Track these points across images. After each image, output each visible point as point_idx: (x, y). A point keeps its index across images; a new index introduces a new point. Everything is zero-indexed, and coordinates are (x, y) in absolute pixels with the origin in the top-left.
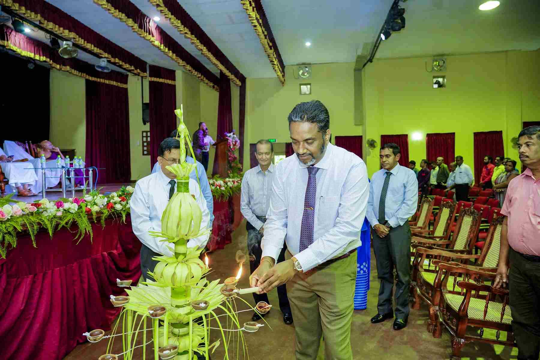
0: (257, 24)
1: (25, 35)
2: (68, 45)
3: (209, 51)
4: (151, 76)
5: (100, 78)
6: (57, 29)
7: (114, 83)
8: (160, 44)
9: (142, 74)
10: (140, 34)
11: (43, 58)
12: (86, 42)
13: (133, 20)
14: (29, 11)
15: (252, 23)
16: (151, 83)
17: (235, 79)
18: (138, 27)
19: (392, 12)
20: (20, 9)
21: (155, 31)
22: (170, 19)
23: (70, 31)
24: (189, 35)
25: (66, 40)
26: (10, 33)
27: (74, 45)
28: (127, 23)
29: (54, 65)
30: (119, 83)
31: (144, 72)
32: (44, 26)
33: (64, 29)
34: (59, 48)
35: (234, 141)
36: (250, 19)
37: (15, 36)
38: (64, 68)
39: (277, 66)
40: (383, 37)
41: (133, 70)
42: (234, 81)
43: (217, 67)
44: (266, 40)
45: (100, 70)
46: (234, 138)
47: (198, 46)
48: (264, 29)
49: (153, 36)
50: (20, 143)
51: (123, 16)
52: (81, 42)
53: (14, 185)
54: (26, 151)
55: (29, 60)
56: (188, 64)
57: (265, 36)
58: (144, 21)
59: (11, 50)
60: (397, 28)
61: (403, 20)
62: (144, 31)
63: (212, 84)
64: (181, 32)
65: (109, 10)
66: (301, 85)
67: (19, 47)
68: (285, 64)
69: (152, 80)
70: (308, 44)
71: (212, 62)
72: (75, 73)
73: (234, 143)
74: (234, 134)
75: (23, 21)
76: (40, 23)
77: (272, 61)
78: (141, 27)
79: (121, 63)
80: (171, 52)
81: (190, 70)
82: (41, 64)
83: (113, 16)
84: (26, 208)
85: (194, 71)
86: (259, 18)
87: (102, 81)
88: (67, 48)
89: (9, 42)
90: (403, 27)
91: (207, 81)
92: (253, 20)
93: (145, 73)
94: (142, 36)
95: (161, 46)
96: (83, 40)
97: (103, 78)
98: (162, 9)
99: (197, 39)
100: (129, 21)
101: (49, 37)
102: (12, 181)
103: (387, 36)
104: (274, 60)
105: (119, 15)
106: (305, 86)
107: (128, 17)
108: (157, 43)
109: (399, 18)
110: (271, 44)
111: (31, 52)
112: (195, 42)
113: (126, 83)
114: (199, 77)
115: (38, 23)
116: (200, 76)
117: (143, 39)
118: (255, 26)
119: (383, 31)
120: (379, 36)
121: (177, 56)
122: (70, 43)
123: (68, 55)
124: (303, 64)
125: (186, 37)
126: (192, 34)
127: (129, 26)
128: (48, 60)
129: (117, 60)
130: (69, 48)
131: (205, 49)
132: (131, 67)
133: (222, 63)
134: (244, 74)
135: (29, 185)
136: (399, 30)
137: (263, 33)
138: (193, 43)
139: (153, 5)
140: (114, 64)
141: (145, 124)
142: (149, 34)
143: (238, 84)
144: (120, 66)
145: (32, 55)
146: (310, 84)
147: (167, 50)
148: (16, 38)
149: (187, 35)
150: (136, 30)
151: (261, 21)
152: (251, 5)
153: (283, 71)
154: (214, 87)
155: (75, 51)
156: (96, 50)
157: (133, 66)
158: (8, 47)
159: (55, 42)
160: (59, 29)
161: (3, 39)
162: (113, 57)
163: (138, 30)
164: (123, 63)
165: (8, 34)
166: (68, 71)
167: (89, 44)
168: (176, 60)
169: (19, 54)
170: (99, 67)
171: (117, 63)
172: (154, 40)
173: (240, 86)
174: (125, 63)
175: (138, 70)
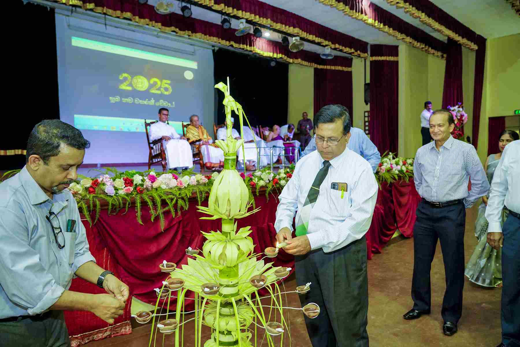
1: (265, 38)
2: (296, 40)
3: (429, 16)
4: (372, 56)
5: (327, 65)
7: (339, 68)
8: (373, 21)
9: (362, 55)
10: (352, 16)
11: (280, 56)
12: (308, 34)
13: (344, 4)
14: (261, 18)
16: (372, 63)
17: (469, 43)
18: (349, 10)
20: (256, 18)
21: (368, 8)
23: (294, 27)
24: (402, 5)
25: (295, 36)
26: (256, 40)
27: (302, 39)
28: (338, 7)
29: (288, 60)
30: (344, 68)
31: (364, 53)
32: (274, 27)
33: (289, 26)
34: (289, 44)
35: (459, 115)
37: (259, 42)
38: (296, 61)
41: (353, 53)
42: (467, 45)
43: (441, 33)
45: (324, 57)
46: (459, 111)
47: (414, 14)
49: (366, 15)
50: (253, 128)
51: (333, 2)
52: (304, 35)
55: (269, 60)
56: (407, 36)
58: (356, 2)
59: (256, 53)
62: (356, 11)
63: (440, 54)
64: (392, 3)
67: (262, 50)
69: (373, 59)
71: (433, 29)
72: (305, 64)
73: (459, 118)
74: (459, 107)
75: (261, 27)
76: (271, 26)
78: (352, 8)
80: (387, 27)
81: (411, 43)
84: (201, 179)
85: (415, 43)
87: (328, 67)
88: (295, 43)
89: (255, 47)
91: (432, 51)
93: (366, 54)
94: (354, 17)
95: (375, 23)
96: (305, 33)
97: (329, 65)
99: (413, 7)
100: (340, 5)
101: (281, 36)
107: (339, 2)
108: (370, 21)
111: (270, 52)
112: (410, 10)
113: (350, 65)
114: (422, 48)
115: (269, 26)
116: (424, 46)
117: (355, 19)
121: (394, 29)
122: (298, 38)
123: (296, 49)
125: (398, 7)
126: (406, 2)
127: (340, 10)
128: (283, 56)
129: (337, 46)
130: (297, 43)
131: (423, 16)
132: (351, 50)
133: (449, 27)
134: (482, 35)
138: (407, 11)
140: (335, 49)
141: (367, 104)
142: (362, 13)
143: (472, 47)
144: (341, 51)
145: (270, 54)
147: (382, 26)
148: (260, 43)
149: (399, 5)
150: (347, 13)
155: (302, 44)
156: (317, 40)
157: (353, 49)
158: (254, 52)
159: (285, 40)
160: (286, 28)
161: (250, 45)
162: (332, 43)
163: (350, 12)
164: (344, 47)
165: (254, 40)
166: (299, 63)
167: (311, 36)
168: (393, 34)
169: (262, 56)
170: (324, 55)
171: (337, 48)
172: (366, 19)
173: (477, 50)
174: (345, 47)
175: (359, 52)
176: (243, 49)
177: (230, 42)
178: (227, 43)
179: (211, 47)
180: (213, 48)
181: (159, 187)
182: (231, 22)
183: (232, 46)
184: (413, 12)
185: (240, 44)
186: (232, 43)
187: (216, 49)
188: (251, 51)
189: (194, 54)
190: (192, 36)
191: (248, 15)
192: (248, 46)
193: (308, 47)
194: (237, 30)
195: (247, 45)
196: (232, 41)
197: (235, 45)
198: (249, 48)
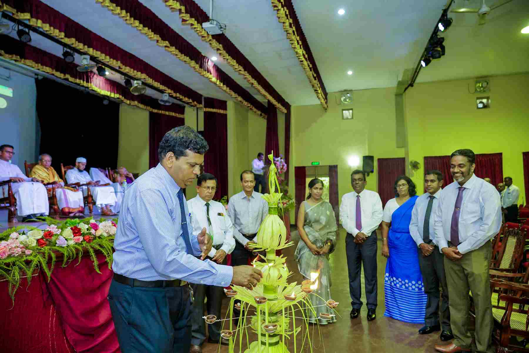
0: (303, 59)
2: (138, 83)
3: (259, 84)
4: (205, 107)
5: (162, 110)
6: (132, 73)
7: (173, 114)
8: (216, 80)
9: (198, 106)
11: (117, 96)
12: (154, 81)
13: (195, 62)
14: (112, 59)
15: (299, 59)
16: (205, 113)
17: (281, 107)
18: (199, 68)
19: (432, 41)
20: (105, 58)
21: (212, 69)
22: (227, 60)
23: (142, 73)
24: (243, 72)
25: (137, 80)
26: (93, 76)
27: (144, 83)
28: (190, 64)
29: (125, 101)
30: (177, 114)
32: (122, 70)
33: (137, 71)
34: (131, 86)
35: (282, 165)
36: (297, 55)
37: (97, 79)
38: (133, 103)
39: (320, 95)
40: (423, 63)
41: (191, 103)
42: (281, 109)
43: (266, 98)
44: (311, 72)
45: (162, 103)
46: (281, 162)
48: (309, 63)
49: (211, 74)
50: (102, 170)
51: (187, 59)
52: (150, 81)
53: (100, 206)
54: (107, 176)
55: (105, 97)
56: (239, 95)
57: (310, 68)
58: (204, 62)
59: (93, 90)
60: (437, 55)
61: (443, 48)
62: (204, 70)
63: (259, 112)
64: (237, 70)
65: (177, 55)
66: (343, 110)
67: (99, 88)
68: (328, 91)
69: (207, 110)
70: (350, 73)
71: (261, 94)
72: (142, 107)
73: (282, 167)
74: (281, 159)
75: (106, 67)
76: (119, 67)
77: (316, 90)
78: (201, 67)
79: (181, 97)
80: (225, 86)
81: (240, 101)
82: (115, 100)
83: (180, 60)
85: (244, 102)
86: (305, 54)
87: (163, 112)
88: (137, 86)
89: (92, 84)
90: (444, 54)
91: (255, 110)
92: (300, 56)
93: (201, 105)
94: (202, 74)
95: (217, 82)
96: (151, 80)
97: (163, 110)
98: (221, 52)
99: (249, 75)
100: (192, 62)
101: (124, 79)
102: (99, 203)
103: (427, 62)
104: (318, 89)
105: (184, 58)
106: (347, 112)
107: (192, 60)
108: (214, 79)
109: (439, 46)
110: (315, 75)
111: (108, 91)
113: (183, 113)
114: (248, 107)
115: (117, 68)
116: (249, 105)
117: (202, 77)
118: (302, 61)
119: (423, 58)
120: (420, 62)
121: (230, 89)
122: (140, 82)
123: (138, 92)
124: (345, 91)
125: (240, 74)
126: (245, 70)
127: (191, 67)
128: (121, 96)
129: (178, 95)
130: (139, 87)
131: (255, 83)
132: (189, 100)
133: (271, 94)
134: (289, 102)
135: (111, 206)
136: (439, 57)
137: (309, 66)
138: (246, 78)
139: (214, 50)
140: (175, 98)
142: (208, 72)
143: (283, 111)
144: (180, 100)
145: (107, 93)
146: (352, 109)
147: (222, 85)
149: (241, 72)
150: (197, 70)
151: (306, 56)
152: (298, 43)
153: (326, 98)
154: (261, 115)
155: (144, 89)
156: (162, 87)
157: (191, 100)
158: (90, 89)
159: (128, 82)
160: (134, 72)
161: (87, 82)
162: (174, 92)
163: (199, 70)
164: (183, 97)
165: (91, 77)
166: (136, 105)
167: (156, 83)
168: (229, 93)
169: (99, 93)
170: (162, 101)
171: (178, 97)
172: (211, 77)
173: (286, 114)
174: (185, 97)
175: (195, 102)
176: (79, 84)
177: (65, 74)
178: (62, 76)
179: (34, 75)
180: (36, 77)
181: (101, 235)
182: (74, 56)
183: (67, 79)
184: (250, 79)
185: (76, 78)
186: (68, 76)
187: (40, 78)
188: (88, 88)
189: (8, 79)
190: (21, 61)
191: (97, 54)
192: (85, 82)
193: (149, 92)
194: (79, 66)
195: (83, 81)
196: (68, 74)
197: (71, 79)
198: (85, 84)
